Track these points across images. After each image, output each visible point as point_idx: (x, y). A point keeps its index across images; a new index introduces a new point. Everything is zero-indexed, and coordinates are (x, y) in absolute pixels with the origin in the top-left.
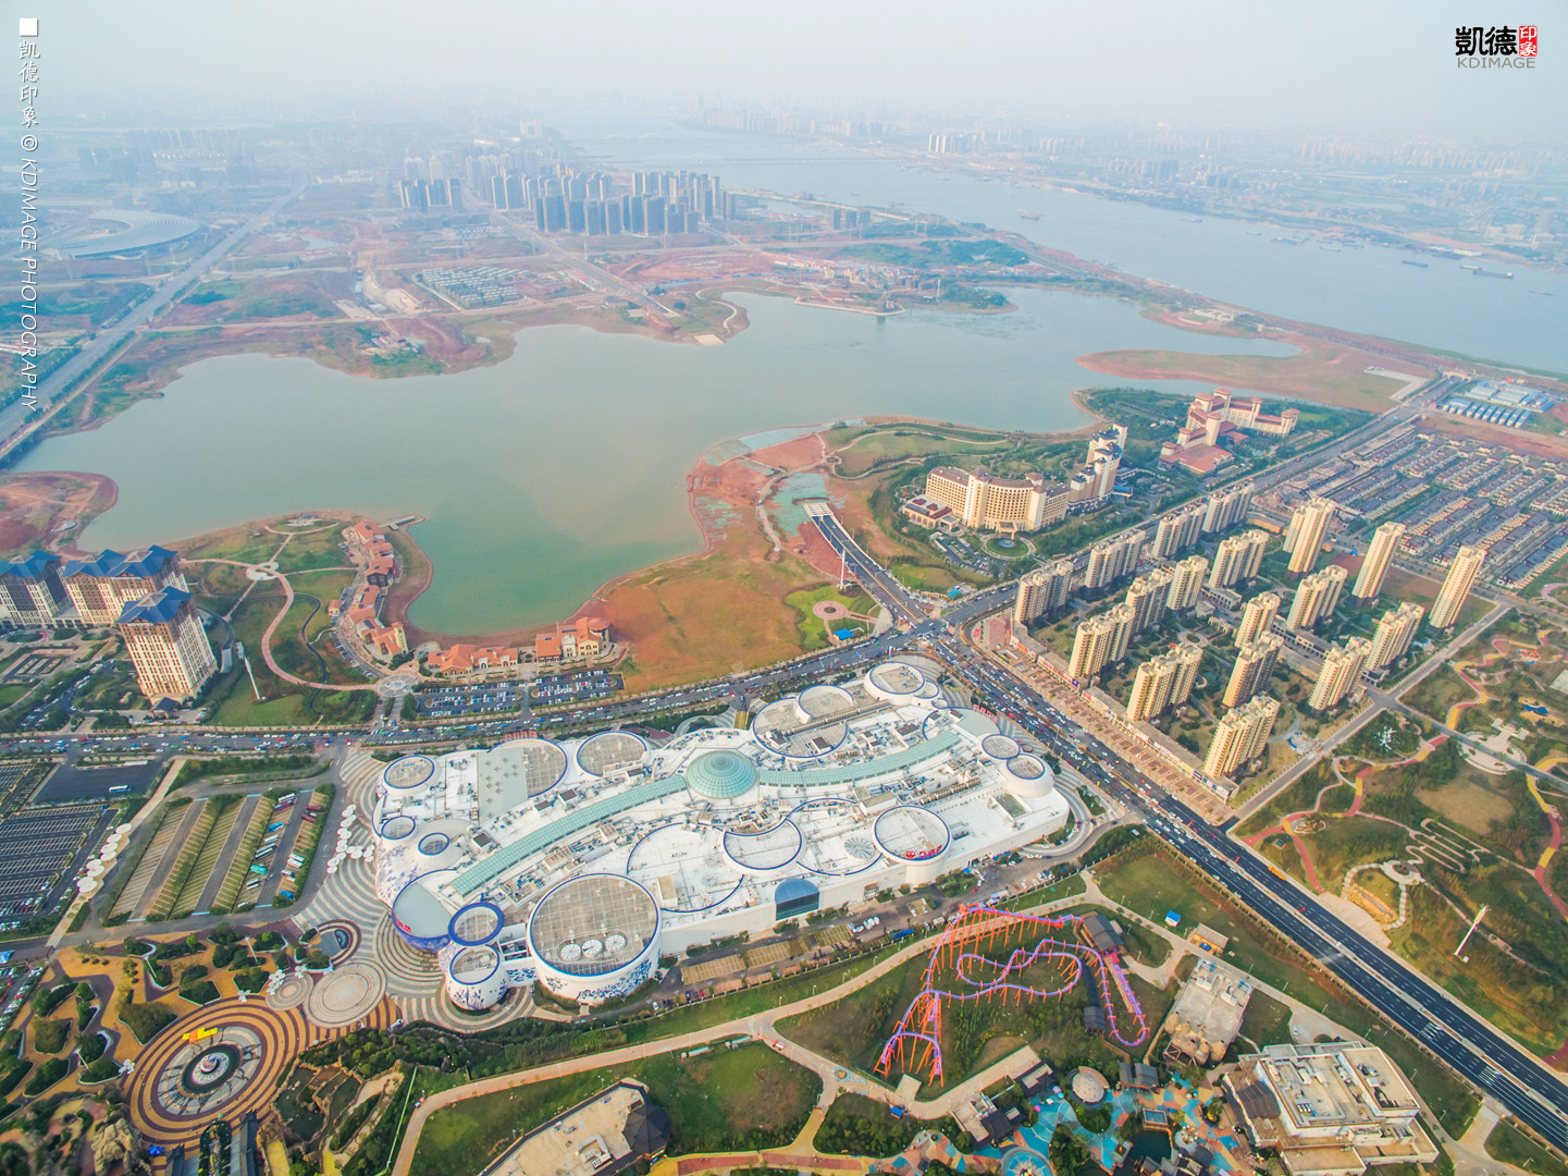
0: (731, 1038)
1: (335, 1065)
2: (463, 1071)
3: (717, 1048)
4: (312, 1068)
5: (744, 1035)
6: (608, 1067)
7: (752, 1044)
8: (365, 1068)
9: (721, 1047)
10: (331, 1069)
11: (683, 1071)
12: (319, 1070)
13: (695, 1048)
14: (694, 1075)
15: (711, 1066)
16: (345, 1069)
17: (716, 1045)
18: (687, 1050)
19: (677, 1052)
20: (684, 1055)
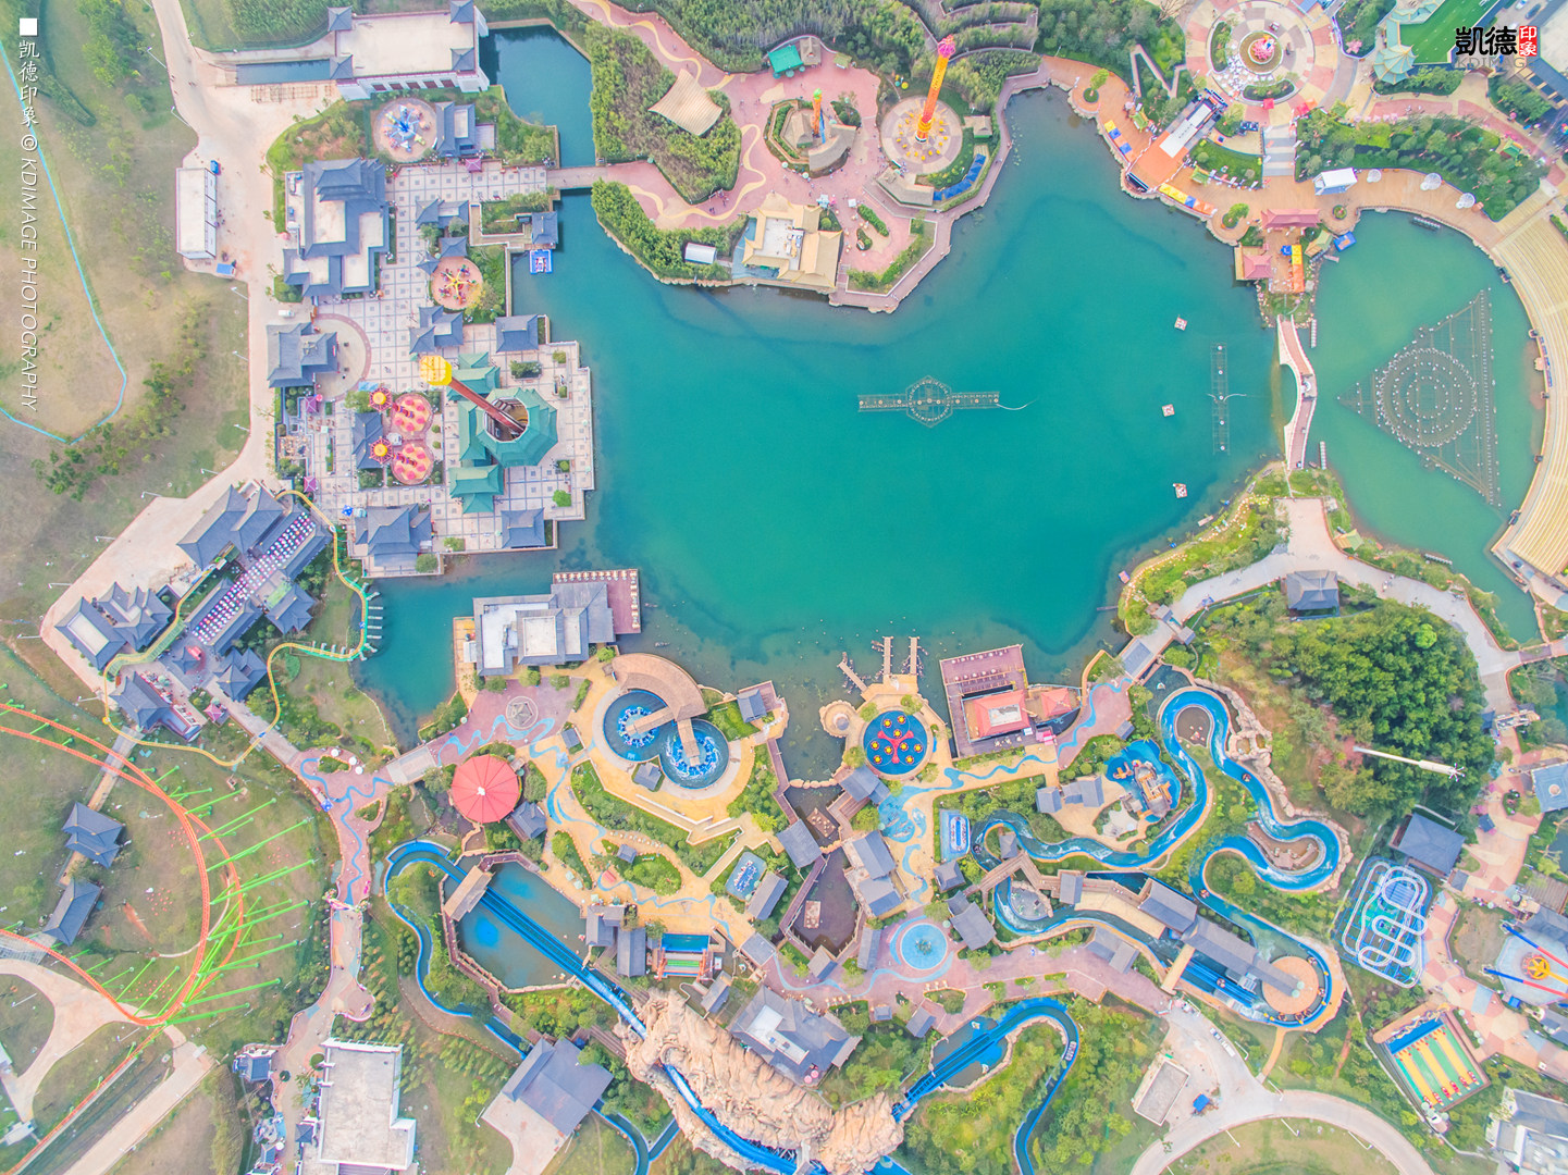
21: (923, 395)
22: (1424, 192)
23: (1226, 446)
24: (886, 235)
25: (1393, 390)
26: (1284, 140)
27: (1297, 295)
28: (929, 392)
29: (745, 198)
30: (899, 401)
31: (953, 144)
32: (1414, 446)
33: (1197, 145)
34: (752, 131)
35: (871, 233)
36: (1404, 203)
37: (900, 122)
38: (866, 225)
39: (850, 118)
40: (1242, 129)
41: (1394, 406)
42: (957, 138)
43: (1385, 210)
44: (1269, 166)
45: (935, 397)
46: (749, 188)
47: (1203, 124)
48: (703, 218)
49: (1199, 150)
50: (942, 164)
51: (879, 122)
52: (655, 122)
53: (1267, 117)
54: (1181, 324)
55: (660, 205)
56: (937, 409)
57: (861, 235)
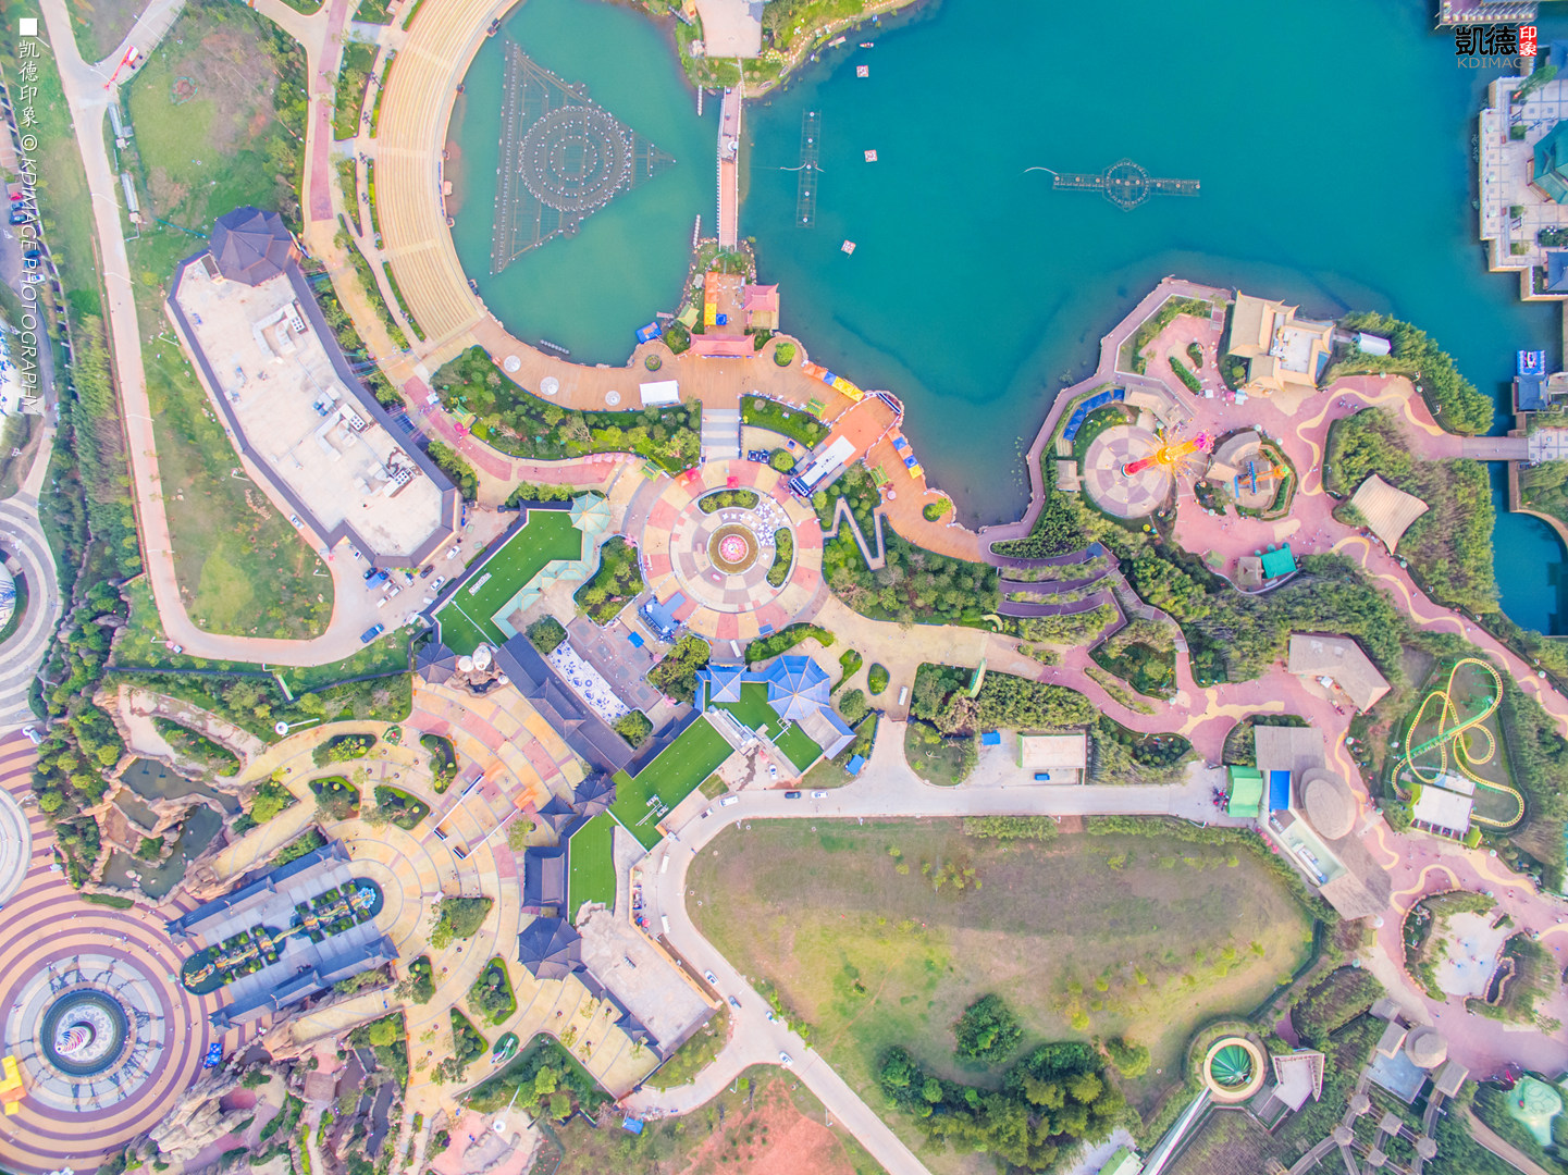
0: (110, 136)
1: (101, 820)
2: (128, 592)
3: (130, 161)
4: (103, 858)
5: (108, 116)
6: (143, 342)
7: (125, 102)
8: (106, 754)
9: (127, 157)
10: (108, 824)
11: (164, 222)
12: (107, 844)
13: (123, 199)
14: (174, 203)
15: (159, 176)
16: (109, 796)
17: (119, 164)
18: (126, 211)
19: (129, 230)
20: (134, 218)
21: (1133, 191)
22: (554, 383)
23: (808, 117)
24: (1171, 360)
25: (611, 168)
26: (714, 444)
27: (714, 270)
28: (1127, 194)
29: (1318, 413)
30: (1159, 185)
31: (1094, 459)
32: (595, 107)
33: (816, 444)
34: (1309, 491)
35: (1187, 362)
36: (579, 372)
37: (1151, 490)
38: (1194, 371)
39: (1207, 494)
40: (764, 456)
41: (612, 151)
42: (1090, 467)
43: (599, 366)
44: (733, 417)
45: (1122, 186)
46: (1315, 422)
47: (810, 466)
48: (1361, 390)
49: (815, 436)
50: (1107, 437)
51: (1173, 492)
52: (1422, 491)
53: (731, 471)
54: (849, 247)
55: (1408, 410)
56: (1118, 174)
57: (1197, 359)
